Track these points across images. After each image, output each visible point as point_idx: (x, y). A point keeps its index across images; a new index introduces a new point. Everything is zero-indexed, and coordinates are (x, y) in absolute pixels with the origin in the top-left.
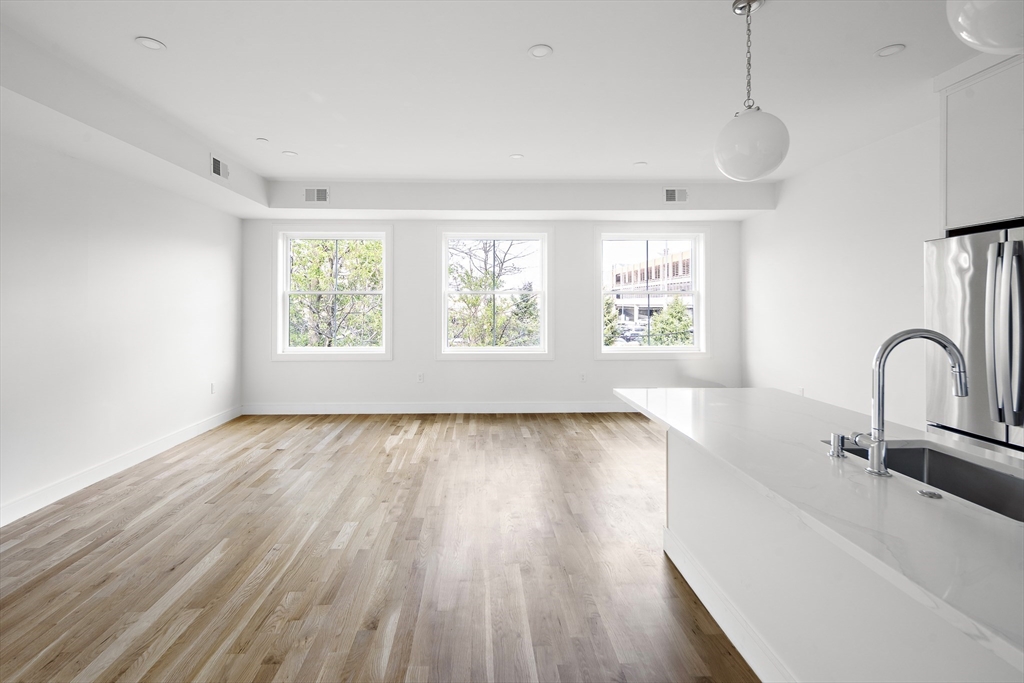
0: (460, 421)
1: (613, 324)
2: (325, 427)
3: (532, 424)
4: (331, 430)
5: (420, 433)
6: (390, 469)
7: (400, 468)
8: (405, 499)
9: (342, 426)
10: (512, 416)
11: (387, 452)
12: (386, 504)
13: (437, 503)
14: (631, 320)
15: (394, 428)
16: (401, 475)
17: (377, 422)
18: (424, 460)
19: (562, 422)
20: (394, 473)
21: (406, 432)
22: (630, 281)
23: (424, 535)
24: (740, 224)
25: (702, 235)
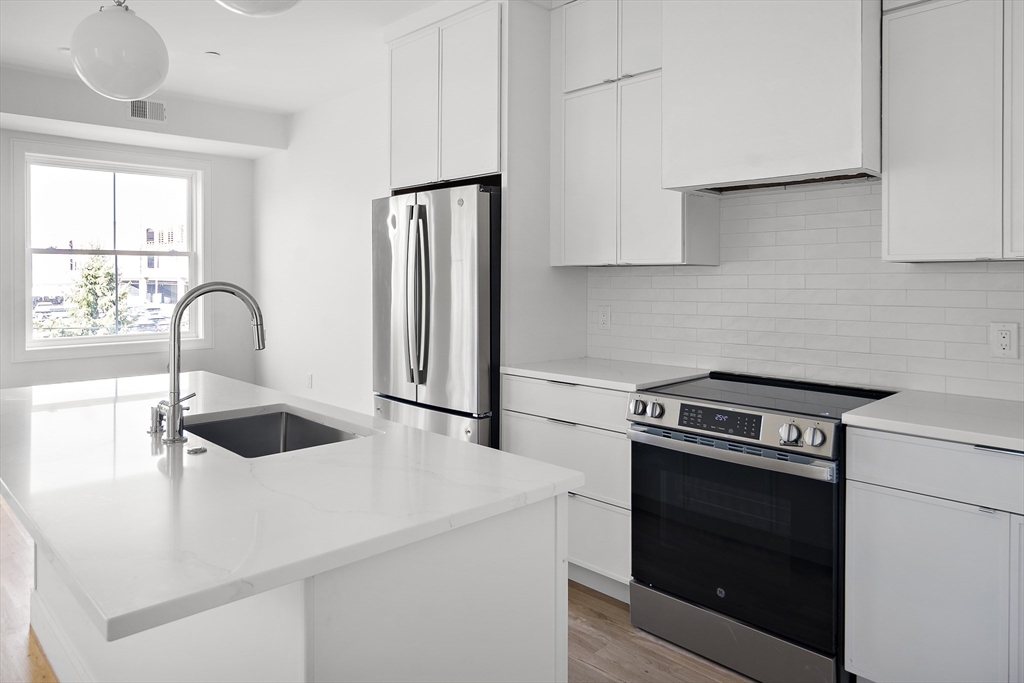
24: (251, 163)
25: (200, 173)
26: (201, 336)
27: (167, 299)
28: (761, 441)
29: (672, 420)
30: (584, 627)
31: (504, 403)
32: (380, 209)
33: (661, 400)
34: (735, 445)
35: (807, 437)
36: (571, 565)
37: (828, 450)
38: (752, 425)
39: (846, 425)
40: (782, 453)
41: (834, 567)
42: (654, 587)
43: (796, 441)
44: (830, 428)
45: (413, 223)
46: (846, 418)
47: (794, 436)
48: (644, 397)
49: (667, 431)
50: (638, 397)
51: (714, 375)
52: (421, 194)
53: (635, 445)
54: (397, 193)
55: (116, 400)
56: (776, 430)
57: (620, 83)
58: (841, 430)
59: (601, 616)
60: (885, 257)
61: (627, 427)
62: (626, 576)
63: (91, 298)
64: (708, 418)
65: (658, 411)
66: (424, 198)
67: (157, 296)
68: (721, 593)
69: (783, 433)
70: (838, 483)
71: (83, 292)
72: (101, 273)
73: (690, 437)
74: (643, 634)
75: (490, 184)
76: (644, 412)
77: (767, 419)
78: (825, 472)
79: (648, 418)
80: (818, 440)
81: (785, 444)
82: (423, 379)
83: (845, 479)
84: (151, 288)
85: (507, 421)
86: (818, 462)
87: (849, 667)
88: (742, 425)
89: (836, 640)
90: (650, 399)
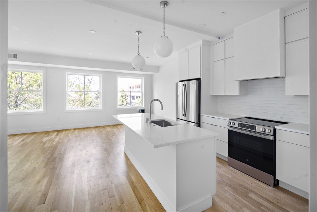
0: (72, 131)
1: (127, 101)
2: (17, 138)
3: (96, 129)
4: (19, 139)
5: (57, 135)
6: (45, 146)
7: (49, 146)
8: (50, 153)
9: (25, 136)
10: (90, 128)
11: (44, 142)
12: (43, 155)
13: (62, 152)
14: (134, 99)
15: (46, 135)
16: (49, 148)
17: (39, 134)
18: (58, 143)
19: (105, 128)
20: (47, 147)
21: (51, 136)
22: (134, 88)
23: (57, 160)
24: (152, 75)
25: (143, 78)
26: (143, 107)
27: (133, 99)
28: (256, 131)
29: (237, 125)
30: (218, 164)
31: (201, 121)
32: (177, 84)
33: (234, 122)
34: (250, 131)
35: (267, 131)
36: (217, 153)
37: (272, 133)
38: (254, 128)
39: (276, 129)
40: (261, 133)
41: (273, 159)
42: (233, 158)
43: (264, 131)
44: (272, 129)
45: (184, 87)
46: (276, 127)
47: (264, 130)
48: (231, 121)
49: (236, 128)
50: (229, 121)
51: (246, 117)
52: (185, 82)
53: (229, 130)
54: (180, 81)
55: (130, 117)
56: (259, 129)
57: (225, 60)
58: (275, 130)
59: (221, 163)
60: (286, 94)
61: (227, 127)
62: (227, 156)
63: (122, 99)
64: (245, 126)
65: (233, 124)
66: (186, 82)
67: (131, 98)
68: (247, 160)
69: (261, 129)
70: (274, 140)
71: (121, 98)
72: (124, 95)
73: (241, 129)
74: (230, 167)
75: (198, 80)
76: (230, 124)
77: (257, 126)
78: (271, 138)
79: (231, 125)
80: (269, 131)
81: (262, 132)
82: (185, 116)
83: (276, 140)
84: (130, 97)
85: (201, 124)
86: (269, 136)
87: (277, 178)
88: (252, 128)
89: (274, 172)
90: (232, 121)
